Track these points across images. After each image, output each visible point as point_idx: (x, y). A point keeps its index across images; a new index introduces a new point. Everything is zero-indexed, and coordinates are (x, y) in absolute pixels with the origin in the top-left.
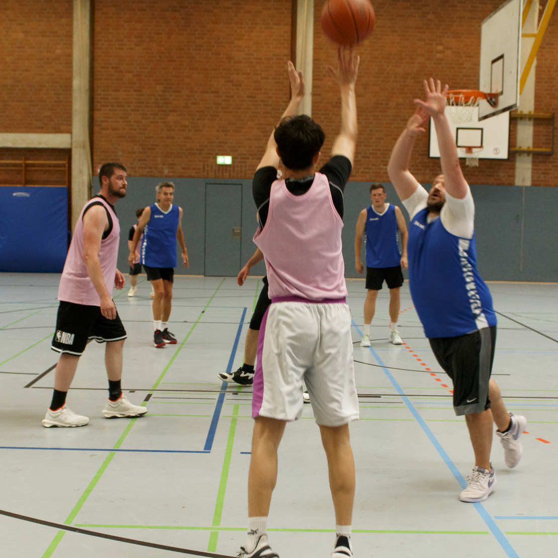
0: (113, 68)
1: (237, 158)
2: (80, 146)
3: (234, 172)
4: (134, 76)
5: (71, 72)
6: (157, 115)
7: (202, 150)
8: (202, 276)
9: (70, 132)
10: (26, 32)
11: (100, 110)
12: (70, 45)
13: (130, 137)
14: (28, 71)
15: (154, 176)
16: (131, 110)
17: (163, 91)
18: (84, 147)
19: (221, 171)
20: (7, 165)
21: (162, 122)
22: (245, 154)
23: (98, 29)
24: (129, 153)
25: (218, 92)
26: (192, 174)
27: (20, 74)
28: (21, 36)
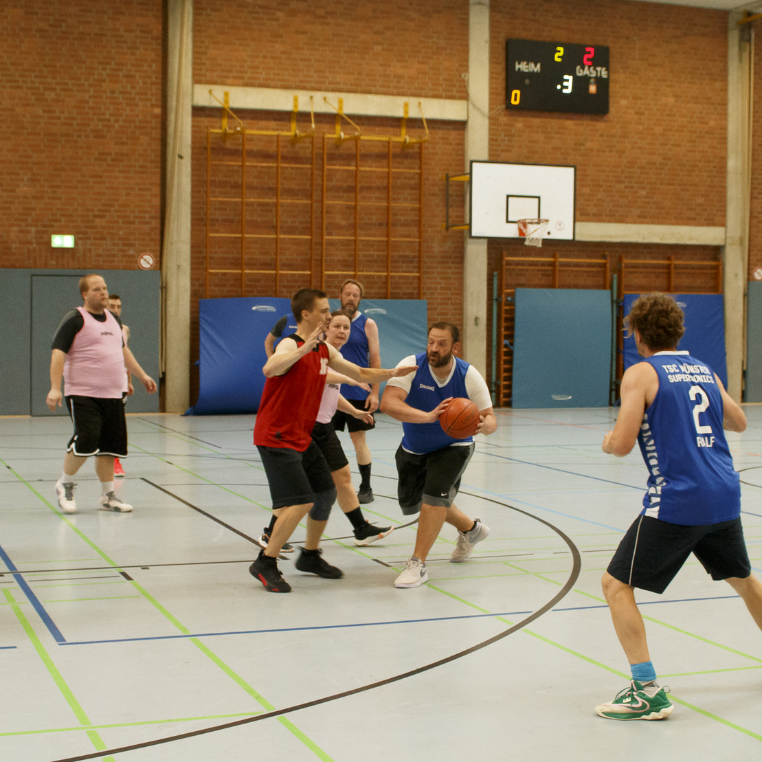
2: (736, 243)
5: (726, 149)
9: (723, 224)
10: (676, 96)
12: (724, 115)
14: (679, 145)
18: (741, 244)
20: (645, 266)
27: (670, 150)
28: (671, 100)
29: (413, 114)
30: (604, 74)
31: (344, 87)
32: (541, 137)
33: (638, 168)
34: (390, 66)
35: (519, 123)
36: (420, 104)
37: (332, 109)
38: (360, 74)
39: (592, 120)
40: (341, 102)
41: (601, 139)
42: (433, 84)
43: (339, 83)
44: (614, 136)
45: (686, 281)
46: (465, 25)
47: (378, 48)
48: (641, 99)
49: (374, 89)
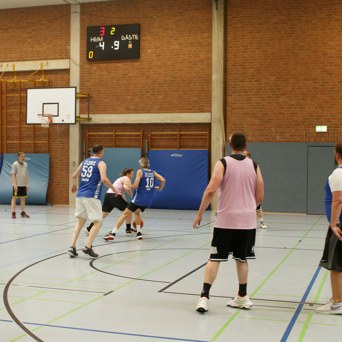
0: (240, 65)
1: (331, 127)
2: (217, 121)
3: (328, 137)
4: (255, 70)
5: (211, 69)
6: (271, 97)
7: (304, 122)
8: (306, 214)
9: (210, 111)
10: (180, 44)
11: (231, 95)
12: (210, 51)
13: (252, 114)
14: (182, 70)
15: (270, 141)
16: (253, 95)
17: (275, 81)
18: (220, 122)
19: (319, 137)
20: (167, 135)
21: (275, 103)
22: (337, 124)
23: (229, 39)
24: (251, 125)
25: (316, 80)
26: (298, 140)
27: (176, 73)
28: (177, 47)
29: (45, 68)
30: (136, 38)
31: (15, 59)
32: (105, 73)
33: (158, 84)
34: (34, 47)
35: (95, 67)
36: (48, 63)
37: (10, 69)
38: (22, 52)
39: (132, 62)
40: (14, 66)
41: (138, 71)
42: (54, 53)
43: (13, 58)
44: (144, 69)
45: (192, 143)
46: (68, 24)
47: (29, 40)
48: (159, 48)
49: (27, 59)
